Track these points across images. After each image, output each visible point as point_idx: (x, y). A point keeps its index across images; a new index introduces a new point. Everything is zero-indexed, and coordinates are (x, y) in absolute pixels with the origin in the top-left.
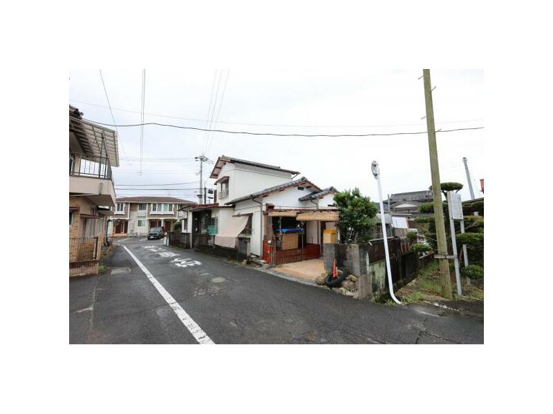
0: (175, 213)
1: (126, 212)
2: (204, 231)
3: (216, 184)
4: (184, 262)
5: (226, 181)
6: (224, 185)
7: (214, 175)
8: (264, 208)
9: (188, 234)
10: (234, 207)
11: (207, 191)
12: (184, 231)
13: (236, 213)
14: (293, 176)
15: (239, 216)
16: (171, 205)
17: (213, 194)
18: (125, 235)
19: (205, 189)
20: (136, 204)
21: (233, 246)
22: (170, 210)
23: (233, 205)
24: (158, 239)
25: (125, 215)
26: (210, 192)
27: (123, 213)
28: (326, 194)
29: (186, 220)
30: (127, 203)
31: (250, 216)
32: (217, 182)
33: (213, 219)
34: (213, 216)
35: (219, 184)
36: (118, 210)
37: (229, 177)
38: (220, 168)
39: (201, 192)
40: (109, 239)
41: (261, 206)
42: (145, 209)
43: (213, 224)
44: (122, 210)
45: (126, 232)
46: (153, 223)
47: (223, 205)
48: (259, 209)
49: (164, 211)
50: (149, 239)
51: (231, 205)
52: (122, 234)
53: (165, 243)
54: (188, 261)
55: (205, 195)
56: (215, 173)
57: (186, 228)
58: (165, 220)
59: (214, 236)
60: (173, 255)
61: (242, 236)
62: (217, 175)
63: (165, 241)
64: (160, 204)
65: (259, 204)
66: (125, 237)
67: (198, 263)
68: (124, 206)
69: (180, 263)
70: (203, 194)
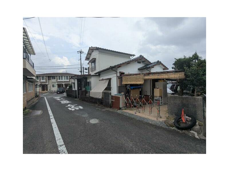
0: (70, 80)
1: (46, 81)
2: (84, 89)
3: (88, 64)
4: (73, 107)
5: (94, 61)
6: (93, 64)
7: (87, 59)
8: (119, 75)
9: (76, 91)
10: (99, 75)
11: (84, 69)
12: (73, 89)
13: (101, 78)
14: (131, 57)
15: (103, 80)
16: (67, 77)
17: (88, 70)
18: (47, 91)
19: (83, 68)
20: (50, 76)
21: (100, 97)
22: (67, 79)
23: (99, 74)
24: (62, 93)
25: (46, 82)
26: (86, 69)
27: (45, 81)
28: (155, 65)
29: (74, 83)
30: (46, 76)
31: (110, 80)
32: (89, 62)
33: (89, 82)
34: (88, 81)
35: (90, 63)
36: (42, 80)
37: (95, 58)
38: (91, 54)
39: (81, 69)
40: (38, 94)
41: (117, 73)
42: (55, 79)
43: (89, 85)
44: (44, 80)
45: (47, 90)
46: (59, 86)
47: (93, 74)
48: (115, 75)
49: (64, 80)
50: (57, 93)
51: (98, 74)
52: (46, 91)
53: (65, 96)
54: (75, 106)
55: (83, 71)
56: (88, 57)
57: (74, 88)
58: (65, 84)
59: (89, 92)
60: (68, 102)
61: (105, 91)
62: (89, 59)
63: (65, 94)
64: (62, 77)
65: (115, 72)
66: (47, 93)
67: (81, 107)
68: (45, 77)
69: (71, 107)
70: (83, 70)
